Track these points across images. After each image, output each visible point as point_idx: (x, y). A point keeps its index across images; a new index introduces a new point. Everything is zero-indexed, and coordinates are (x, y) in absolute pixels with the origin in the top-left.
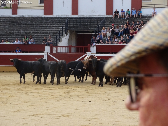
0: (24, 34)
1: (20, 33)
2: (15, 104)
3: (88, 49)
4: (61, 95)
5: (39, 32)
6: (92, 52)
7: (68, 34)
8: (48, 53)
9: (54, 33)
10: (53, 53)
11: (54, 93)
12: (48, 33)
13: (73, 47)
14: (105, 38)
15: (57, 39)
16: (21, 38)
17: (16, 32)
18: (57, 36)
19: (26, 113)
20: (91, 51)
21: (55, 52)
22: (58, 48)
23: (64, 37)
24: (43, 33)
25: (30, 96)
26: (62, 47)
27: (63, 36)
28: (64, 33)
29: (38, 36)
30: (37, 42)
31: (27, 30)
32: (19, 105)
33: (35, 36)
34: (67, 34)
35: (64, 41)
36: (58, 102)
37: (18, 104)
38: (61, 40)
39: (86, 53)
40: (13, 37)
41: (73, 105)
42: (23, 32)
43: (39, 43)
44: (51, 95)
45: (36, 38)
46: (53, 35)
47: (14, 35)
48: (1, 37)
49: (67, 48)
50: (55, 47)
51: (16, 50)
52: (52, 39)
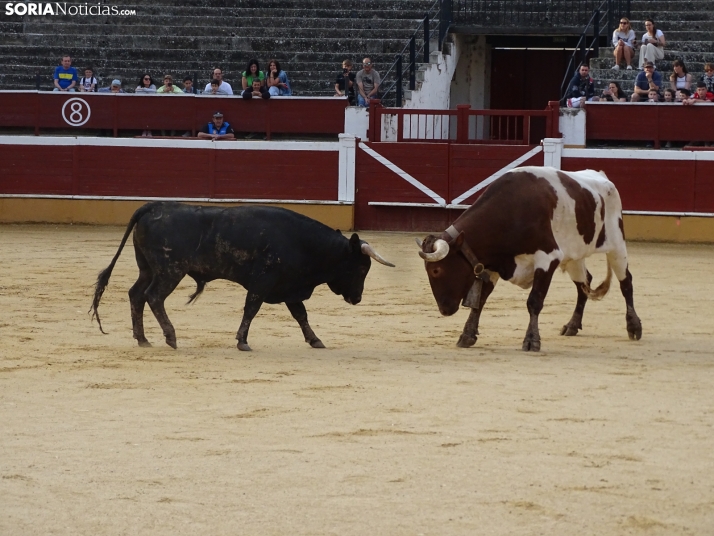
0: (247, 49)
1: (229, 44)
2: (236, 381)
3: (549, 122)
4: (439, 340)
5: (315, 43)
6: (568, 139)
7: (454, 49)
8: (358, 141)
9: (386, 47)
10: (383, 139)
12: (354, 47)
13: (476, 113)
14: (627, 73)
15: (399, 75)
16: (232, 67)
17: (206, 42)
18: (400, 60)
19: (296, 425)
20: (560, 136)
21: (393, 138)
22: (406, 117)
23: (434, 66)
24: (336, 48)
26: (426, 112)
27: (431, 59)
28: (434, 46)
29: (313, 58)
30: (304, 87)
31: (261, 32)
32: (257, 384)
33: (297, 61)
34: (446, 52)
35: (434, 85)
37: (250, 381)
38: (417, 79)
39: (539, 143)
40: (195, 66)
42: (241, 41)
43: (318, 95)
45: (303, 68)
46: (380, 54)
47: (199, 52)
48: (139, 66)
49: (446, 118)
50: (393, 113)
51: (211, 126)
52: (377, 73)
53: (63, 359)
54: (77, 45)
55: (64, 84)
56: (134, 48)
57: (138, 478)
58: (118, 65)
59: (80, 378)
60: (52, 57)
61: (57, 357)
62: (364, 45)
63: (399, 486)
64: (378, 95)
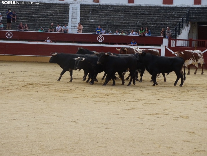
0: (141, 25)
1: (136, 23)
4: (179, 93)
5: (157, 23)
7: (189, 25)
8: (165, 46)
9: (173, 25)
10: (172, 46)
11: (171, 91)
12: (166, 24)
13: (194, 40)
15: (176, 31)
16: (137, 29)
17: (131, 23)
18: (176, 28)
19: (141, 112)
21: (174, 46)
22: (177, 41)
23: (184, 29)
24: (161, 25)
25: (146, 93)
26: (182, 40)
27: (184, 28)
28: (184, 25)
29: (156, 27)
30: (154, 34)
31: (144, 21)
32: (134, 102)
33: (152, 28)
34: (187, 26)
35: (184, 34)
36: (176, 101)
38: (180, 32)
40: (128, 28)
41: (192, 105)
42: (139, 23)
43: (157, 35)
44: (168, 93)
45: (153, 29)
46: (172, 26)
47: (129, 25)
48: (115, 28)
49: (187, 41)
50: (174, 40)
51: (132, 42)
52: (171, 31)
53: (90, 95)
54: (101, 23)
55: (98, 32)
56: (114, 24)
57: (102, 123)
58: (111, 28)
59: (93, 100)
60: (96, 26)
61: (89, 95)
62: (168, 24)
63: (163, 127)
64: (171, 36)
